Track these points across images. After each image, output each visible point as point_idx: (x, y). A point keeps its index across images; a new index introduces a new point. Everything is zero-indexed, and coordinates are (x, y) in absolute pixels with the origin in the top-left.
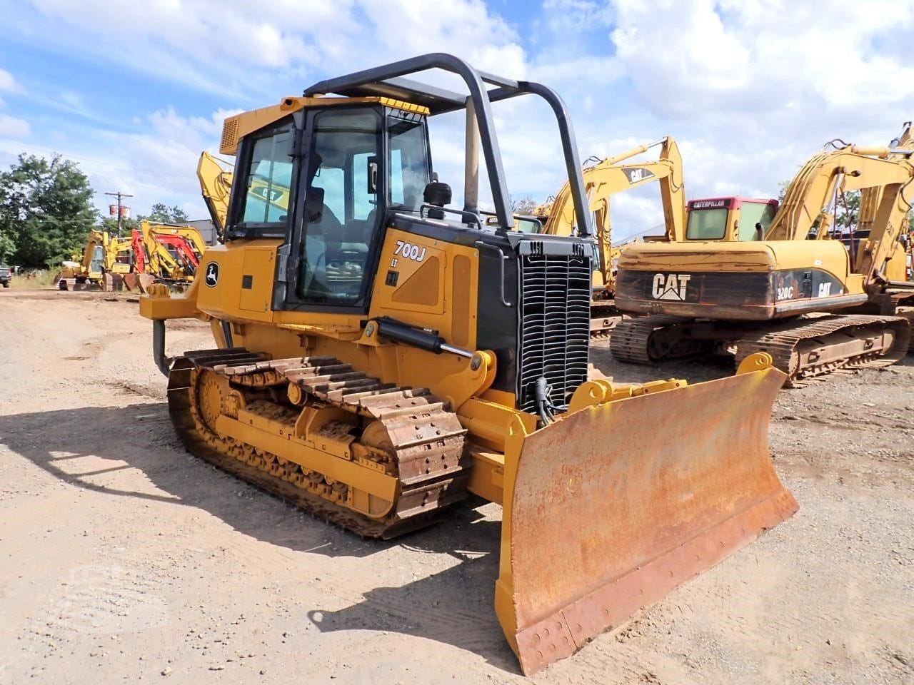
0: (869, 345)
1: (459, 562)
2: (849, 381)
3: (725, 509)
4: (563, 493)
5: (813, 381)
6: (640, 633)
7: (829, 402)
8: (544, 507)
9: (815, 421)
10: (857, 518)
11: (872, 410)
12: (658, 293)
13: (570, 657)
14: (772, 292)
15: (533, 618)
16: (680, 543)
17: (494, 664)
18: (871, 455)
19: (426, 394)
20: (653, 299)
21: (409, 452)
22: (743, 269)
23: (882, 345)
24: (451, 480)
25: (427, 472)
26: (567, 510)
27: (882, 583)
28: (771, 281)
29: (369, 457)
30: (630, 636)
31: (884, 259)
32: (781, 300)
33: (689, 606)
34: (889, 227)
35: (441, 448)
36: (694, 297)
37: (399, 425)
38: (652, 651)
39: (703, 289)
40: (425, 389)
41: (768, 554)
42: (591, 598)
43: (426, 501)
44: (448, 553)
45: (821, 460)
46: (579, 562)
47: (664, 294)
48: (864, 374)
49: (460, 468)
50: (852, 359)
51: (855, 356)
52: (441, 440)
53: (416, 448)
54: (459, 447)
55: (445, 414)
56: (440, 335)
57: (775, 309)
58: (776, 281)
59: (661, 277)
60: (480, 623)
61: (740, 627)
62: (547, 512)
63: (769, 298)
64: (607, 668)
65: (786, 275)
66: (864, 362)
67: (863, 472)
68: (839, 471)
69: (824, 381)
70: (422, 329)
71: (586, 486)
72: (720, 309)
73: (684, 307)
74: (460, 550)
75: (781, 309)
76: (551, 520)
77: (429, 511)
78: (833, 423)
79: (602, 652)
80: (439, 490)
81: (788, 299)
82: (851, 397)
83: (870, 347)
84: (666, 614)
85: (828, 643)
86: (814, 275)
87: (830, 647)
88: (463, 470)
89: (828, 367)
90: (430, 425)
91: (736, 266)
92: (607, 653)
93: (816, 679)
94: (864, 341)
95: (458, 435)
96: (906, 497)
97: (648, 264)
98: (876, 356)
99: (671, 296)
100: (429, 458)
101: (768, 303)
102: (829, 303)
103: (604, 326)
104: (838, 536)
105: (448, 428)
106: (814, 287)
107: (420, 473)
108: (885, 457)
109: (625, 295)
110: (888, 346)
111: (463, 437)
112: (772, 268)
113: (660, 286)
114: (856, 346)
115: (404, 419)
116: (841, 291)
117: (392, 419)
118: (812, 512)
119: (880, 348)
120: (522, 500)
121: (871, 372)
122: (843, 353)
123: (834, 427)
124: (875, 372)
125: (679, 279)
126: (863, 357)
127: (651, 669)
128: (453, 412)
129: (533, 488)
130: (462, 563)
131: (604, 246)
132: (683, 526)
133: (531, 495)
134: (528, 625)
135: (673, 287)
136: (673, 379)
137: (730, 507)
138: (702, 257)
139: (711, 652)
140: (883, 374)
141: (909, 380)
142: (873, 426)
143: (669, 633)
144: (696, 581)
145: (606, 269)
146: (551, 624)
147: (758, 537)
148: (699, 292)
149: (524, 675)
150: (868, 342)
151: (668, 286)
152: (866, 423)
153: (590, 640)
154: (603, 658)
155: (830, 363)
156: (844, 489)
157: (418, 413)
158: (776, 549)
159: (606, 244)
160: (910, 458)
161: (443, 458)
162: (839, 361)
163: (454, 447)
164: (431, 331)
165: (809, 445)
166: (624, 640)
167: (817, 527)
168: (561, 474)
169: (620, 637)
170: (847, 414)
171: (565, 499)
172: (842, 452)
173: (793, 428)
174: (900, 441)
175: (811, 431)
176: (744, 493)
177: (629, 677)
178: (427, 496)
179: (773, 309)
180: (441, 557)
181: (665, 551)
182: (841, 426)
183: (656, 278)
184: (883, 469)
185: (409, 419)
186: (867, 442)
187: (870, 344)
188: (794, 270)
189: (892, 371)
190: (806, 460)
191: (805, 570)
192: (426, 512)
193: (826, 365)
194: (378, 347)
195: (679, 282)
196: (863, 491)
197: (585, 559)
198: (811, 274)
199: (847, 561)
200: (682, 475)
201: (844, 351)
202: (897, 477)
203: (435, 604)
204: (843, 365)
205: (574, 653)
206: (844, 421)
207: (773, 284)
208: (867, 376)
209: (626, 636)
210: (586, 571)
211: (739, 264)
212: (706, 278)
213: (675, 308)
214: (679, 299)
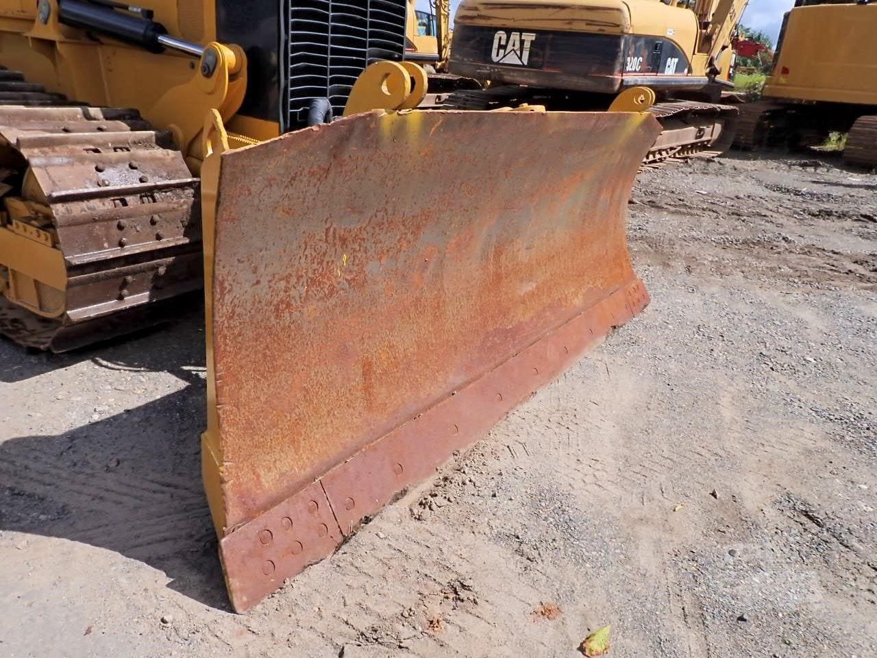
0: (700, 133)
1: (182, 384)
2: (680, 169)
3: (571, 303)
4: (329, 279)
5: (646, 168)
6: (449, 500)
7: (664, 188)
8: (288, 305)
9: (653, 206)
10: (714, 313)
11: (705, 197)
12: (498, 55)
13: (329, 557)
14: (621, 60)
15: (261, 500)
16: (513, 351)
17: (183, 590)
18: (714, 241)
19: (132, 118)
20: (491, 62)
21: (77, 209)
22: (593, 29)
23: (712, 136)
24: (171, 259)
25: (121, 245)
26: (338, 310)
27: (759, 396)
28: (622, 47)
29: (27, 220)
30: (434, 506)
31: (721, 47)
32: (629, 72)
33: (524, 445)
34: (732, 11)
35: (148, 205)
36: (537, 61)
37: (57, 161)
38: (466, 530)
39: (548, 52)
40: (132, 110)
41: (620, 361)
42: (375, 449)
43: (125, 292)
44: (168, 371)
45: (665, 246)
46: (359, 394)
47: (504, 56)
48: (693, 164)
49: (187, 241)
50: (684, 148)
51: (687, 145)
52: (148, 193)
53: (95, 203)
54: (185, 207)
55: (159, 152)
56: (155, 19)
57: (622, 81)
58: (627, 49)
59: (501, 34)
60: (183, 499)
61: (594, 476)
62: (296, 314)
63: (618, 67)
64: (390, 573)
65: (637, 41)
66: (692, 153)
67: (710, 259)
68: (686, 259)
69: (658, 168)
70: (126, 8)
71: (372, 268)
72: (565, 78)
73: (526, 73)
74: (191, 365)
75: (628, 82)
76: (305, 326)
77: (132, 308)
78: (672, 209)
79: (386, 542)
80: (151, 275)
81: (635, 71)
82: (683, 185)
83: (701, 137)
84: (491, 462)
85: (714, 494)
86: (664, 47)
87: (717, 501)
88: (190, 242)
89: (661, 155)
90: (127, 166)
91: (587, 24)
92: (394, 544)
93: (709, 563)
94: (697, 129)
95: (182, 186)
96: (757, 287)
97: (489, 18)
98: (703, 147)
99: (512, 59)
100: (123, 222)
101: (616, 73)
102: (675, 81)
103: (436, 103)
104: (696, 335)
105: (165, 174)
106: (662, 61)
107: (106, 245)
108: (728, 245)
109: (461, 58)
110: (716, 138)
111: (192, 191)
112: (625, 31)
113: (500, 47)
114: (688, 134)
115: (72, 151)
116: (686, 70)
117: (46, 149)
118: (664, 306)
119: (709, 138)
120: (237, 291)
121: (699, 162)
122: (677, 140)
123: (673, 213)
124: (703, 163)
125: (523, 38)
126: (694, 147)
127: (464, 569)
128: (175, 149)
129: (261, 269)
130: (187, 388)
131: (442, 17)
132: (519, 328)
133: (258, 282)
134: (249, 517)
135: (515, 48)
136: (525, 105)
137: (578, 301)
138: (550, 11)
139: (557, 526)
140: (711, 164)
141: (733, 171)
142: (711, 213)
143: (494, 496)
144: (532, 405)
145: (443, 44)
146: (297, 507)
147: (607, 337)
148: (544, 54)
149: (232, 610)
150: (700, 130)
151: (510, 47)
152: (703, 209)
153: (367, 520)
154: (385, 553)
155: (663, 150)
156: (692, 279)
157: (105, 145)
158: (629, 353)
159: (444, 15)
160: (752, 246)
161: (153, 223)
162: (672, 149)
163: (175, 206)
164: (139, 10)
165: (652, 229)
166: (424, 516)
167: (672, 324)
168: (324, 246)
169: (417, 510)
170: (683, 200)
171: (332, 291)
172: (685, 239)
173: (632, 212)
174: (739, 228)
175: (651, 214)
176: (594, 283)
177: (426, 593)
178: (125, 284)
179: (620, 81)
180: (153, 379)
181: (492, 365)
182: (680, 211)
183: (497, 36)
184: (729, 255)
185: (85, 153)
186: (709, 228)
187: (702, 133)
188: (646, 37)
189: (719, 162)
190: (650, 245)
191: (667, 381)
192: (126, 310)
193: (660, 151)
194: (61, 42)
195: (522, 42)
196: (714, 281)
197: (367, 389)
198: (662, 45)
199: (712, 368)
200: (523, 256)
201: (678, 137)
202: (744, 265)
203: (113, 464)
204: (674, 154)
205: (338, 548)
206: (681, 207)
207: (624, 51)
208: (696, 166)
209: (427, 508)
210: (369, 408)
211: (590, 23)
212: (552, 38)
213: (515, 74)
214: (521, 64)
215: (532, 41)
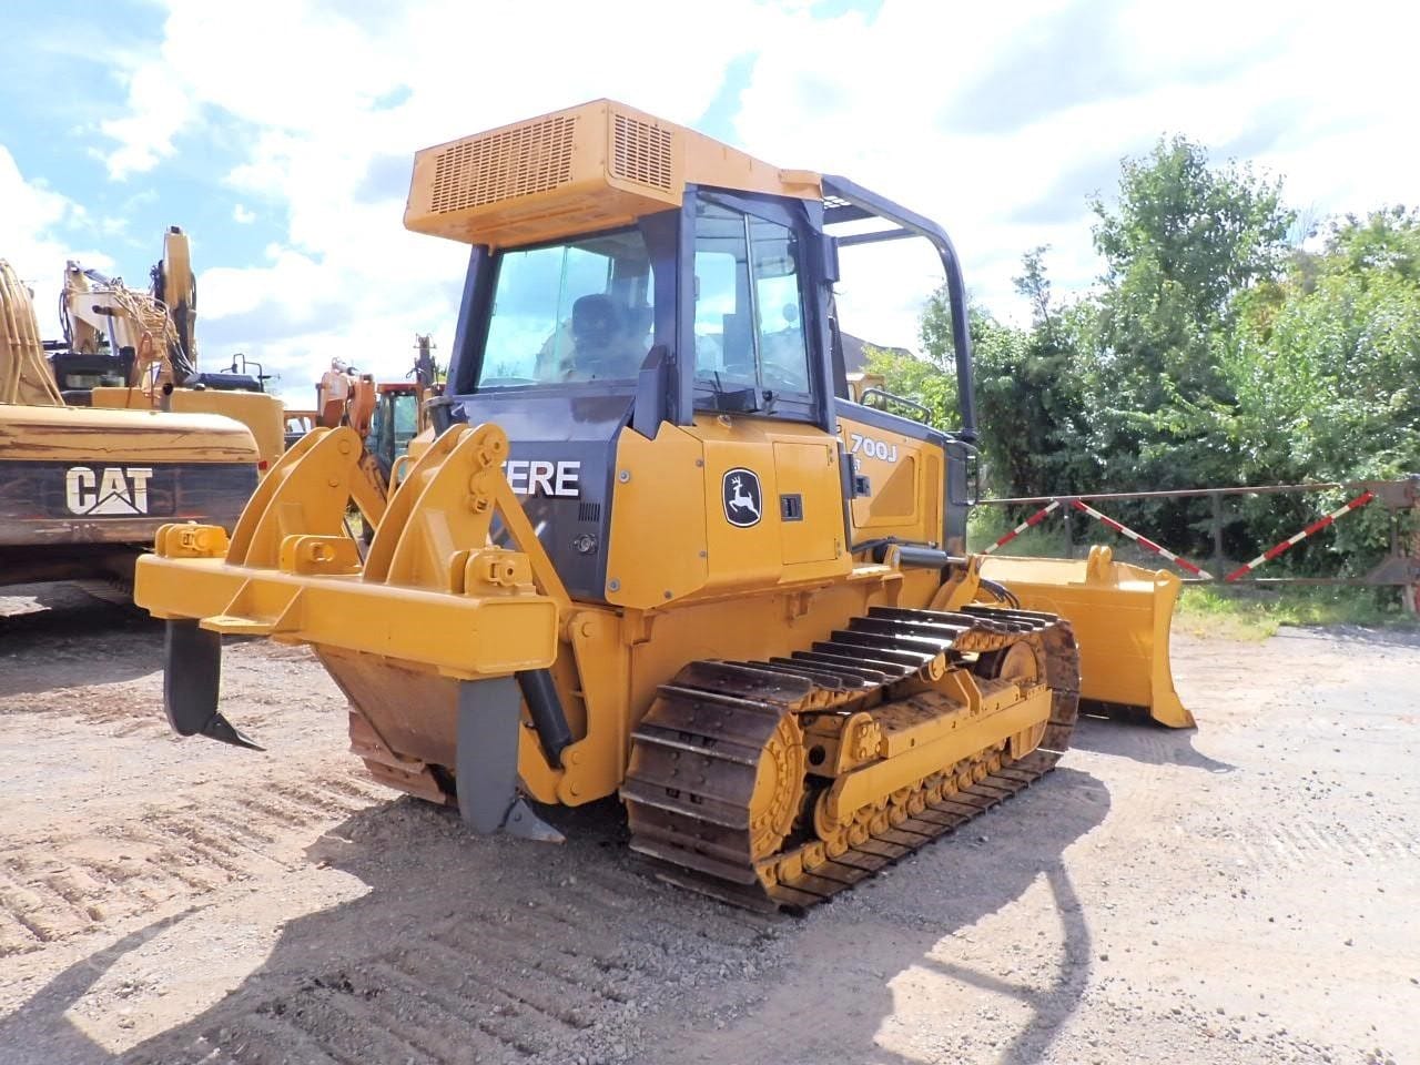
12: (82, 504)
22: (232, 458)
36: (163, 506)
39: (179, 492)
47: (98, 504)
59: (83, 472)
73: (147, 525)
91: (225, 453)
97: (46, 448)
99: (115, 507)
113: (85, 491)
125: (129, 475)
135: (118, 492)
138: (168, 437)
148: (173, 495)
151: (106, 490)
183: (72, 476)
195: (130, 482)
211: (228, 451)
212: (182, 473)
213: (128, 528)
214: (136, 512)
215: (148, 480)
